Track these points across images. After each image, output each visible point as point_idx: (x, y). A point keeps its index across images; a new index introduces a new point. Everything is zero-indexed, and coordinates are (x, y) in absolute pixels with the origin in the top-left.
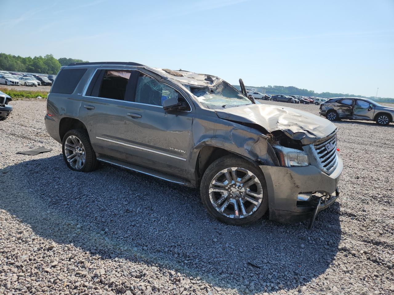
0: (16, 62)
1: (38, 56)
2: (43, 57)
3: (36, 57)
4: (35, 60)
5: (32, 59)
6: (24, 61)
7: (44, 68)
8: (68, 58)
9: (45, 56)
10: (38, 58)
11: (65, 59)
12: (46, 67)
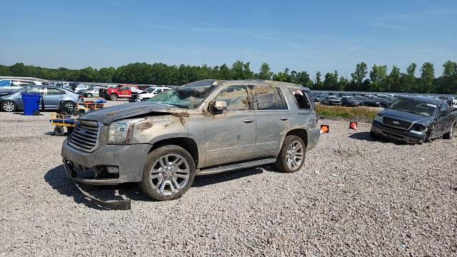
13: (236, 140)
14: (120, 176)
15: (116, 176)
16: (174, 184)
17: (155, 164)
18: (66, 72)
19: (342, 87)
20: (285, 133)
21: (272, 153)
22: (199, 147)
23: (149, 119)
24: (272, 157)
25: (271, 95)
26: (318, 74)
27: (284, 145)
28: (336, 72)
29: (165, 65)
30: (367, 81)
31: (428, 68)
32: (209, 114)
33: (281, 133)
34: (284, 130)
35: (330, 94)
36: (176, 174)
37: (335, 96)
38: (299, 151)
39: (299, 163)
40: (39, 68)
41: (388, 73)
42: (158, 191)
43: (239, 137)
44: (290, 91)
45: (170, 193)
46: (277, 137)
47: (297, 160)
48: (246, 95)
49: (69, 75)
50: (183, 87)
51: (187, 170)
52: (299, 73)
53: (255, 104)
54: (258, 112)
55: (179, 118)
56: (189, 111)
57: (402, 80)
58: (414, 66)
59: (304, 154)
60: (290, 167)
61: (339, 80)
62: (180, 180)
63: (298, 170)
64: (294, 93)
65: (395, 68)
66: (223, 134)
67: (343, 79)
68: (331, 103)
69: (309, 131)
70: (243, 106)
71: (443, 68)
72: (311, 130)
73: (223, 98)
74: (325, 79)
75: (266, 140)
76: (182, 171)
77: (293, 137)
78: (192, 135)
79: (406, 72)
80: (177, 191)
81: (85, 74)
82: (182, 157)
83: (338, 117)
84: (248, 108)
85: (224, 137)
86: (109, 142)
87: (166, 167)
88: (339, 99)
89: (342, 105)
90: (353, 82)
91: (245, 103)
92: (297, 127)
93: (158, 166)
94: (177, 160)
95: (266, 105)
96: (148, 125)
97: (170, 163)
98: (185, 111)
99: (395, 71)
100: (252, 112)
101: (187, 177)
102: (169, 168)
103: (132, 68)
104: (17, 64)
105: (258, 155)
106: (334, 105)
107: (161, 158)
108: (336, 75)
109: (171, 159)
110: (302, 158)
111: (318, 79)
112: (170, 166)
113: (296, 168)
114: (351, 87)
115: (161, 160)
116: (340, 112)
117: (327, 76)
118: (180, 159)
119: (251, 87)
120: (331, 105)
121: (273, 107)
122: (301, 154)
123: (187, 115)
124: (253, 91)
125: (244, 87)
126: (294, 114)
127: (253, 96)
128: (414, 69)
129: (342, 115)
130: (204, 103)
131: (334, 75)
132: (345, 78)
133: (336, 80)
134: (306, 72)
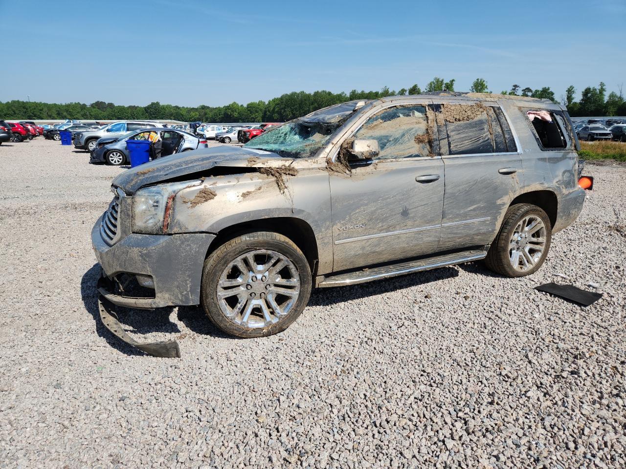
13: (399, 217)
14: (158, 295)
15: (150, 293)
16: (269, 306)
17: (227, 270)
18: (208, 111)
19: (612, 109)
20: (507, 200)
21: (477, 240)
22: (318, 236)
23: (208, 183)
24: (478, 248)
25: (481, 122)
26: (570, 91)
27: (505, 224)
28: (602, 84)
29: (330, 94)
32: (341, 167)
33: (499, 202)
34: (506, 193)
35: (590, 122)
36: (273, 288)
37: (600, 125)
38: (537, 234)
39: (536, 258)
40: (177, 107)
42: (238, 321)
43: (405, 213)
44: (523, 112)
45: (260, 324)
46: (492, 208)
47: (532, 251)
48: (423, 126)
49: (210, 115)
50: (309, 118)
51: (295, 281)
52: (537, 91)
53: (444, 143)
54: (449, 161)
55: (274, 179)
56: (298, 164)
59: (549, 241)
60: (516, 266)
61: (606, 99)
62: (281, 299)
63: (532, 272)
64: (532, 117)
66: (371, 208)
67: (616, 96)
68: (592, 137)
69: (563, 194)
70: (415, 148)
72: (565, 191)
73: (371, 133)
74: (581, 97)
75: (465, 216)
76: (284, 282)
77: (525, 207)
78: (301, 211)
80: (275, 321)
81: (229, 112)
82: (282, 257)
83: (608, 161)
84: (426, 151)
85: (373, 213)
86: (136, 229)
87: (251, 274)
88: (608, 130)
89: (614, 139)
91: (419, 141)
92: (535, 187)
93: (235, 273)
94: (273, 261)
95: (467, 145)
96: (207, 195)
97: (260, 267)
98: (287, 164)
100: (436, 161)
101: (295, 294)
102: (259, 276)
103: (287, 101)
104: (153, 104)
105: (449, 245)
106: (599, 140)
107: (239, 259)
108: (602, 90)
109: (261, 259)
110: (542, 248)
111: (569, 98)
112: (260, 272)
113: (528, 267)
115: (239, 262)
116: (611, 152)
117: (587, 91)
118: (279, 261)
119: (436, 108)
120: (593, 139)
121: (485, 148)
122: (540, 239)
123: (291, 171)
124: (441, 117)
125: (421, 109)
126: (529, 160)
127: (439, 127)
129: (614, 157)
130: (330, 146)
131: (598, 91)
132: (618, 94)
133: (602, 99)
134: (549, 89)
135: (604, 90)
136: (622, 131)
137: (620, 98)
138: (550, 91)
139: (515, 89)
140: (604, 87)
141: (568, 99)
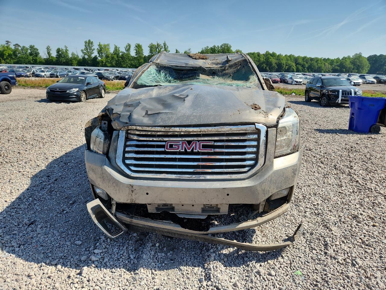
0: (324, 64)
1: (346, 56)
2: (351, 57)
3: (344, 57)
4: (343, 60)
5: (340, 59)
6: (332, 62)
7: (350, 68)
8: (378, 55)
9: (354, 55)
10: (346, 58)
11: (375, 55)
12: (352, 66)
19: (75, 62)
26: (48, 49)
28: (66, 47)
30: (95, 58)
31: (139, 47)
41: (112, 50)
57: (122, 57)
58: (129, 46)
61: (70, 56)
65: (116, 47)
67: (75, 54)
71: (149, 49)
74: (56, 54)
79: (124, 51)
90: (84, 58)
99: (116, 49)
108: (67, 51)
114: (83, 63)
117: (58, 51)
128: (129, 48)
131: (64, 50)
132: (76, 54)
133: (67, 56)
134: (34, 46)
135: (68, 50)
136: (102, 75)
137: (77, 56)
138: (35, 47)
139: (7, 44)
140: (67, 49)
141: (48, 54)
